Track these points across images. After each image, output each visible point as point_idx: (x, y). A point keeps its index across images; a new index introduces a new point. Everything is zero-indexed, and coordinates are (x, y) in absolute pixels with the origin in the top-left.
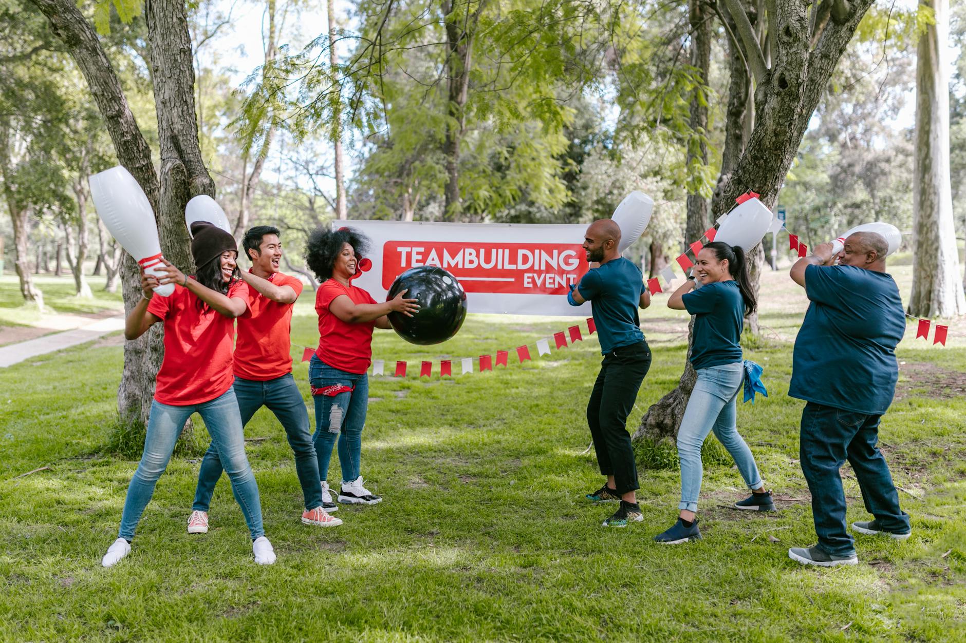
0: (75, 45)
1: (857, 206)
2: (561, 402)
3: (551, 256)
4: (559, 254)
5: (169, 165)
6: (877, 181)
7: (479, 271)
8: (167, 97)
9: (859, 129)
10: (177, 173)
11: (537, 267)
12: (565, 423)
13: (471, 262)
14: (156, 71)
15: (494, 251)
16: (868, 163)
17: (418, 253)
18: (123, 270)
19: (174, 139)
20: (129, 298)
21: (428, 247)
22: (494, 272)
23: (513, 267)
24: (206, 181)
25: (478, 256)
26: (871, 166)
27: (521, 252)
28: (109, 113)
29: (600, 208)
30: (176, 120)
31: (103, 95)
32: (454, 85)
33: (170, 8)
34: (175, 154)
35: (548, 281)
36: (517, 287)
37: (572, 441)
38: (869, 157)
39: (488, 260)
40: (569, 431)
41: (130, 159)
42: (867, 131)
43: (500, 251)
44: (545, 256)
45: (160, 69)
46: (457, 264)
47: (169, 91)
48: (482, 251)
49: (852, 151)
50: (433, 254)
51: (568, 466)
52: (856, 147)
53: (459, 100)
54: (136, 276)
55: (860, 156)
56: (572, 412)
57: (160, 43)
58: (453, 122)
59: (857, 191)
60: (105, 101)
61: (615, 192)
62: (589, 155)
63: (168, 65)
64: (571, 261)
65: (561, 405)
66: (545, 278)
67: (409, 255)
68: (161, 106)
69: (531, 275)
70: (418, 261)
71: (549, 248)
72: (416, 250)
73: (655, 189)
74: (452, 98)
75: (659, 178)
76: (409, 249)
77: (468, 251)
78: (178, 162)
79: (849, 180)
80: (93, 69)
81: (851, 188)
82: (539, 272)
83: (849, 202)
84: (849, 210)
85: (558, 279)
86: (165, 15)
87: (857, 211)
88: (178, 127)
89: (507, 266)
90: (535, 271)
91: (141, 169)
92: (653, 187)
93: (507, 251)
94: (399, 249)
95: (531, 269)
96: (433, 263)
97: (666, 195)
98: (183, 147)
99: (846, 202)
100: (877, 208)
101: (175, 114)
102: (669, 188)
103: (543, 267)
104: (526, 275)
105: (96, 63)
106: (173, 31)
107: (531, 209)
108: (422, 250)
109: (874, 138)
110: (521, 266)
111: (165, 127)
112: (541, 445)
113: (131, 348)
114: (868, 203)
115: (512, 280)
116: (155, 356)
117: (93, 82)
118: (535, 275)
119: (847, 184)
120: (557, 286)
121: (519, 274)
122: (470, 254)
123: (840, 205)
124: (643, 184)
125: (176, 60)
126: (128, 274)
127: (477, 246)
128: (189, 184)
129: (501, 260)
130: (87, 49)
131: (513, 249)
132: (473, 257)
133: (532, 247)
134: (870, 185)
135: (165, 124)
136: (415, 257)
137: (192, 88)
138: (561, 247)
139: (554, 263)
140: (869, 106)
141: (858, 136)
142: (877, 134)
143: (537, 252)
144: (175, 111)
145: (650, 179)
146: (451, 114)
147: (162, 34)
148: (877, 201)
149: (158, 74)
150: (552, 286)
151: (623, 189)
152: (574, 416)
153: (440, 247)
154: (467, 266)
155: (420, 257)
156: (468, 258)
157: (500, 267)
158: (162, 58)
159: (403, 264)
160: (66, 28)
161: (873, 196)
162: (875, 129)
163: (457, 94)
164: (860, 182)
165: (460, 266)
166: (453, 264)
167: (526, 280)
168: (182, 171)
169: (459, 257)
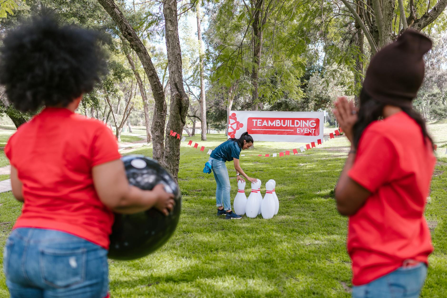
0: (139, 51)
1: (434, 95)
2: (306, 178)
3: (306, 122)
4: (309, 122)
5: (174, 93)
6: (443, 84)
7: (281, 127)
8: (173, 70)
9: (435, 61)
10: (177, 96)
11: (301, 126)
12: (309, 185)
13: (278, 124)
14: (170, 61)
15: (286, 121)
16: (439, 76)
17: (260, 121)
18: (152, 129)
19: (176, 84)
20: (154, 139)
21: (263, 119)
22: (287, 128)
23: (293, 126)
24: (187, 99)
25: (281, 122)
26: (440, 77)
27: (296, 121)
28: (150, 75)
29: (317, 99)
30: (176, 78)
31: (148, 68)
32: (256, 49)
33: (175, 40)
34: (176, 90)
35: (305, 131)
36: (294, 133)
37: (312, 190)
38: (439, 73)
39: (284, 124)
40: (311, 187)
41: (156, 91)
42: (438, 61)
43: (289, 121)
44: (304, 122)
45: (171, 60)
46: (273, 125)
47: (174, 68)
48: (282, 121)
49: (431, 71)
50: (265, 121)
51: (312, 197)
52: (433, 69)
53: (258, 56)
54: (157, 131)
55: (435, 72)
56: (311, 181)
57: (171, 52)
58: (256, 65)
59: (434, 89)
60: (148, 71)
61: (324, 92)
62: (312, 76)
63: (174, 59)
64: (313, 124)
65: (307, 179)
66: (304, 130)
67: (256, 122)
68: (171, 73)
69: (299, 129)
70: (259, 124)
71: (305, 120)
72: (259, 120)
73: (341, 90)
74: (255, 55)
75: (343, 85)
76: (256, 120)
77: (277, 121)
78: (177, 92)
79: (430, 84)
80: (145, 59)
81: (431, 87)
82: (302, 128)
83: (430, 94)
84: (430, 98)
85: (309, 130)
86: (173, 42)
87: (434, 98)
88: (177, 80)
89: (291, 126)
90: (301, 128)
91: (160, 94)
92: (340, 90)
93: (291, 121)
94: (253, 120)
95: (299, 127)
96: (265, 125)
97: (346, 93)
98: (179, 87)
99: (429, 94)
100: (443, 96)
101: (176, 76)
102: (348, 90)
103: (304, 126)
104: (298, 129)
105: (145, 58)
106: (175, 48)
107: (287, 100)
108: (261, 120)
109: (442, 65)
110: (296, 126)
111: (172, 80)
112: (302, 191)
113: (155, 157)
114: (439, 94)
115: (293, 130)
116: (166, 160)
117: (145, 64)
118: (301, 129)
119: (429, 85)
120: (308, 133)
121: (295, 129)
122: (278, 122)
123: (426, 95)
124: (335, 88)
125: (176, 58)
126: (154, 131)
127: (280, 119)
128: (181, 100)
129: (289, 123)
130: (143, 53)
131: (293, 120)
132: (279, 123)
133: (300, 119)
134: (440, 86)
135: (172, 79)
136: (258, 123)
137: (181, 66)
138: (310, 119)
139: (307, 125)
140: (439, 50)
141: (434, 64)
142: (443, 62)
143: (301, 121)
144: (176, 75)
145: (339, 86)
146: (256, 62)
147: (172, 49)
148: (444, 93)
149: (170, 62)
150: (307, 133)
151: (327, 91)
152: (312, 182)
153: (267, 119)
154: (277, 125)
155: (260, 123)
156: (277, 123)
157: (288, 126)
158: (172, 57)
159: (254, 125)
160: (136, 46)
161: (441, 91)
162: (442, 60)
163: (257, 53)
164: (436, 84)
165: (274, 126)
166: (272, 125)
167: (298, 130)
168: (179, 96)
169: (274, 123)
